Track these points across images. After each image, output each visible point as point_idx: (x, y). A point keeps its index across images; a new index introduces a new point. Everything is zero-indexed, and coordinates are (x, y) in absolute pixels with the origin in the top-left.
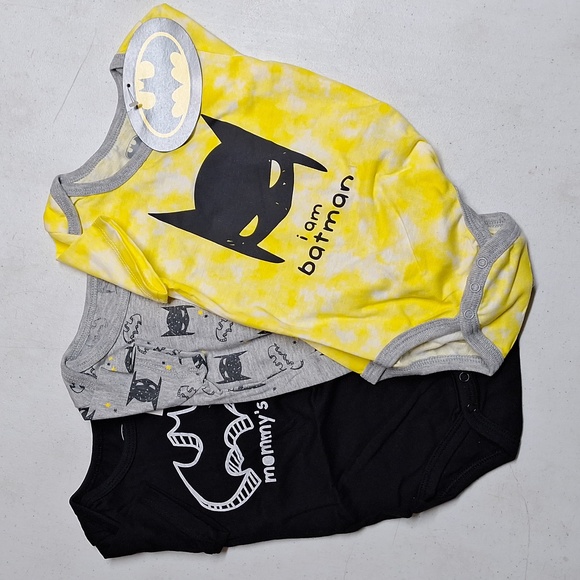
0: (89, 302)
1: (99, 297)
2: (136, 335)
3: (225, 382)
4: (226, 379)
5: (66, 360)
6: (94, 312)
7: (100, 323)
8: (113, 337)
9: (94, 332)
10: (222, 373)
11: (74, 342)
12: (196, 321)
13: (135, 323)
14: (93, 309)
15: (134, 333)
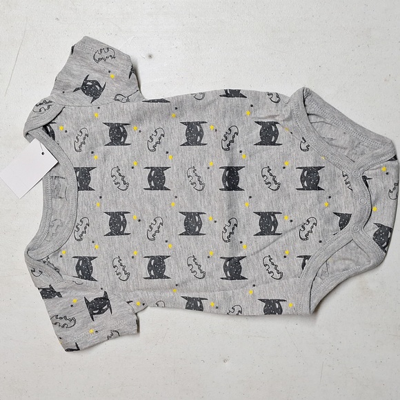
0: (46, 206)
1: (54, 202)
2: (84, 234)
3: (150, 278)
4: (151, 276)
5: (29, 250)
6: (51, 214)
7: (57, 223)
8: (67, 235)
9: (53, 230)
10: (149, 271)
11: (35, 237)
12: (132, 224)
13: (84, 225)
14: (50, 212)
15: (83, 233)
